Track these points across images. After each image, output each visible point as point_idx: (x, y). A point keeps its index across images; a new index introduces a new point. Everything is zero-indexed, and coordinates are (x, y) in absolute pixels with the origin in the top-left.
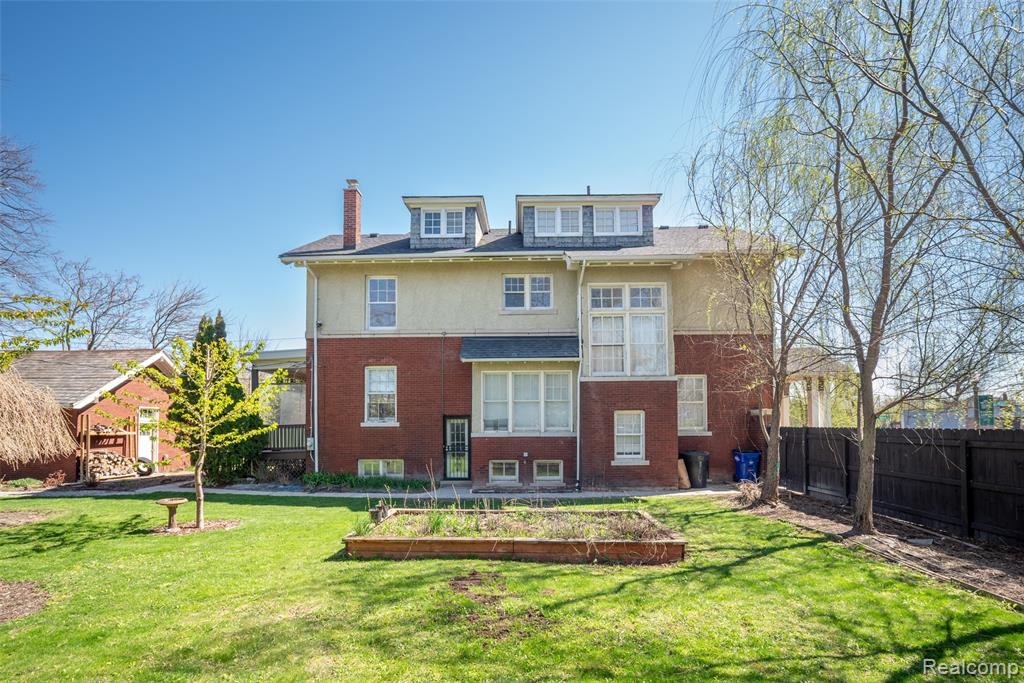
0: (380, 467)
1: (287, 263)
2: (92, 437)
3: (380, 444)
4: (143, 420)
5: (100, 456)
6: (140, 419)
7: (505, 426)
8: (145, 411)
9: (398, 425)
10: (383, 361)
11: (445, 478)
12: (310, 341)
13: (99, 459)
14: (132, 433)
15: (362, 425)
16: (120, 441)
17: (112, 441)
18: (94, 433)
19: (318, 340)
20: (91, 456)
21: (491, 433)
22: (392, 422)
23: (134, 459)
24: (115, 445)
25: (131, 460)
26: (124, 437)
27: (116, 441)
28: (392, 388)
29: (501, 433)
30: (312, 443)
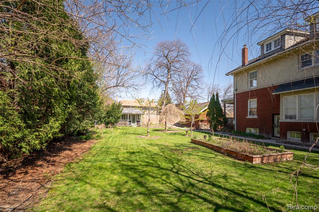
0: (253, 131)
1: (228, 75)
2: (201, 120)
3: (252, 123)
7: (295, 118)
9: (257, 117)
10: (253, 97)
11: (273, 136)
12: (234, 94)
15: (247, 117)
16: (207, 121)
17: (205, 121)
19: (236, 94)
20: (201, 124)
21: (288, 120)
22: (256, 117)
25: (208, 125)
28: (256, 106)
29: (293, 121)
30: (234, 122)
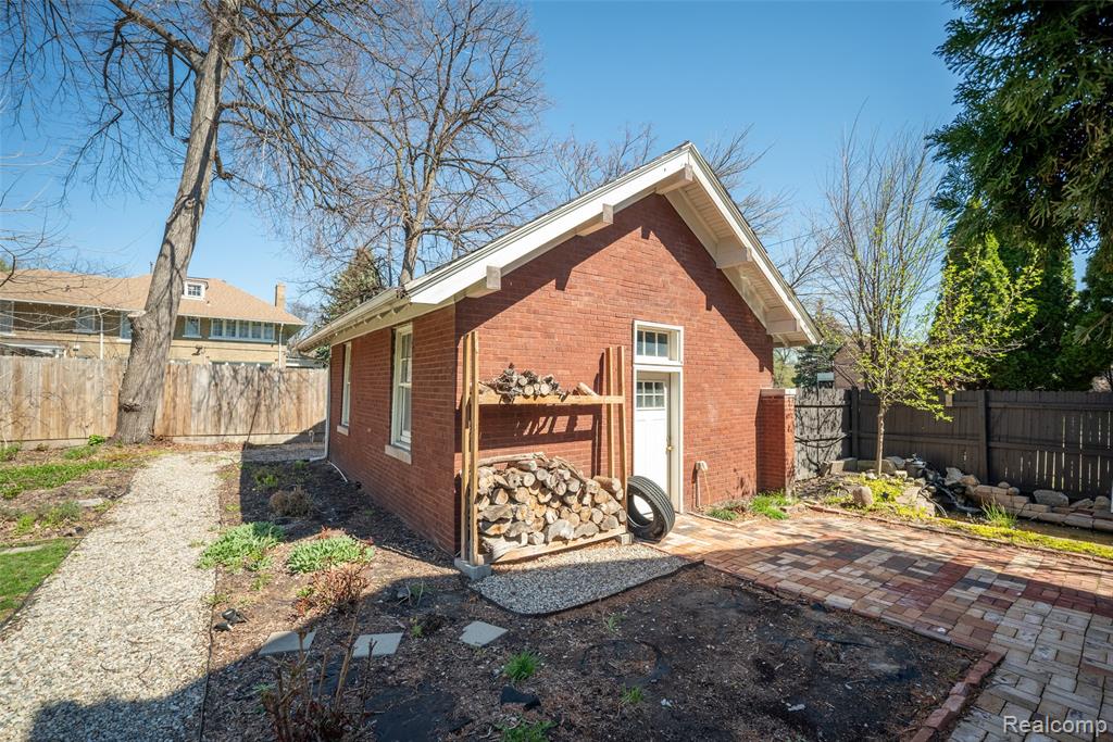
2: (482, 408)
4: (648, 362)
5: (516, 476)
6: (638, 358)
8: (650, 337)
13: (509, 491)
14: (613, 399)
16: (584, 423)
17: (561, 424)
18: (492, 398)
23: (617, 484)
24: (571, 436)
25: (607, 487)
26: (595, 410)
27: (572, 423)
